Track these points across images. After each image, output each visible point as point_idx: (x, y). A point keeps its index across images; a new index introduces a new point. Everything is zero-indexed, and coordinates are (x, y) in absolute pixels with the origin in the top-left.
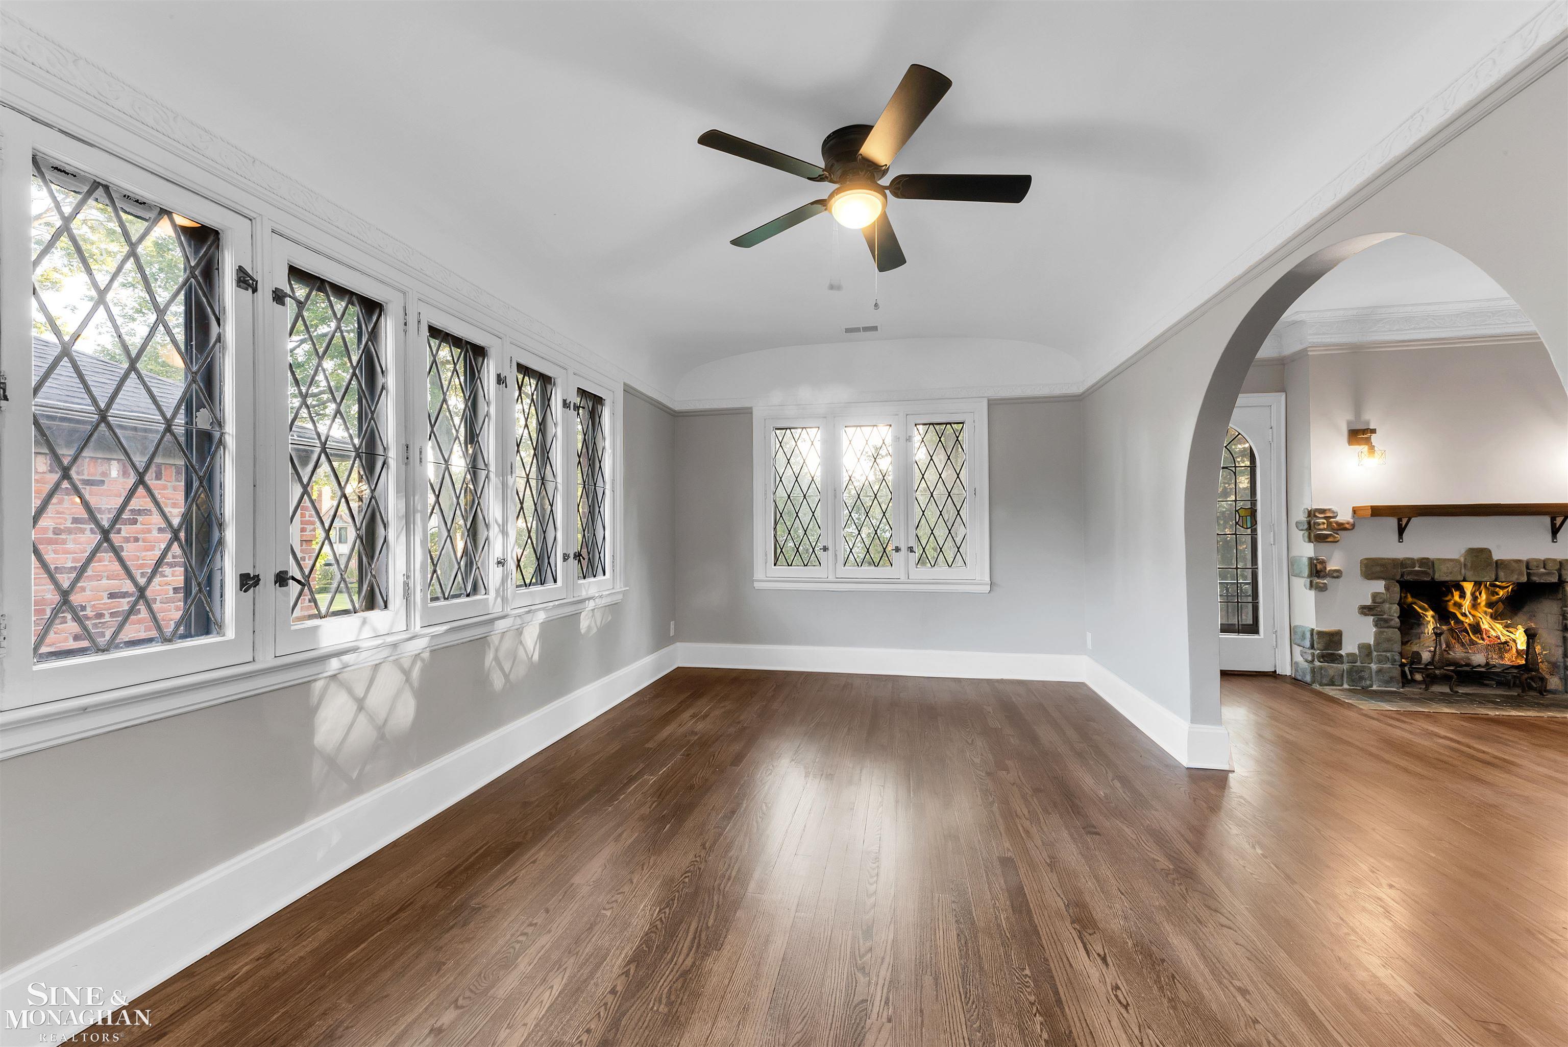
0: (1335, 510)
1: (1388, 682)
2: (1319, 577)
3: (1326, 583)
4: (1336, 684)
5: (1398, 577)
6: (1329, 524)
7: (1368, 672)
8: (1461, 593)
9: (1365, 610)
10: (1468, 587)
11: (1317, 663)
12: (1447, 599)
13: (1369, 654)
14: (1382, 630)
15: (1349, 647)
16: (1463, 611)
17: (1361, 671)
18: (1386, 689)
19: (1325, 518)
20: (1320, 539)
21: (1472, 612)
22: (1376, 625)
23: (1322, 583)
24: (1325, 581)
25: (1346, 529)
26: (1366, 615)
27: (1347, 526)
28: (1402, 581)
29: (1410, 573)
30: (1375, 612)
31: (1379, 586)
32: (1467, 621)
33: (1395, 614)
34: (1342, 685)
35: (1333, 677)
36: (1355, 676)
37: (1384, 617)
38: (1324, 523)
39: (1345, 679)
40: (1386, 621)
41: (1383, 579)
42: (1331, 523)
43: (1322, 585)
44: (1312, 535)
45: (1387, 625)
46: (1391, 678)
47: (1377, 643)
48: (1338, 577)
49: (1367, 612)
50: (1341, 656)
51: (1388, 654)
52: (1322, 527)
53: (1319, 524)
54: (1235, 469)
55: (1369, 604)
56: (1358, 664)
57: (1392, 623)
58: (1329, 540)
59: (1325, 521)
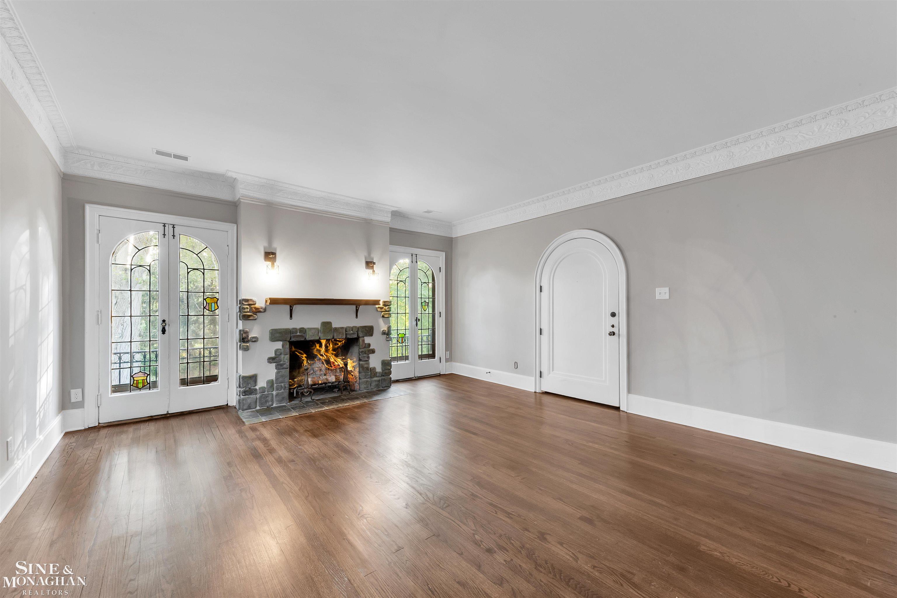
0: (254, 300)
1: (280, 401)
2: (244, 342)
3: (248, 346)
4: (252, 407)
5: (288, 339)
6: (251, 308)
7: (270, 396)
8: (320, 345)
9: (271, 360)
10: (324, 342)
11: (242, 397)
12: (313, 348)
13: (272, 386)
14: (279, 370)
15: (262, 383)
16: (321, 353)
17: (267, 397)
18: (281, 405)
19: (249, 305)
20: (245, 318)
21: (326, 354)
22: (276, 369)
23: (246, 346)
24: (248, 344)
25: (260, 312)
26: (271, 363)
27: (261, 310)
28: (290, 341)
29: (294, 337)
30: (275, 361)
31: (279, 345)
32: (323, 358)
33: (286, 361)
34: (256, 407)
35: (250, 404)
36: (263, 400)
37: (281, 363)
38: (247, 308)
39: (258, 404)
40: (282, 365)
41: (281, 341)
42: (252, 308)
43: (245, 347)
44: (241, 315)
45: (282, 368)
46: (283, 398)
47: (277, 379)
48: (255, 341)
49: (272, 361)
50: (256, 390)
51: (282, 384)
52: (246, 310)
53: (245, 309)
54: (204, 271)
55: (274, 356)
56: (266, 393)
57: (285, 366)
58: (250, 318)
59: (248, 307)
